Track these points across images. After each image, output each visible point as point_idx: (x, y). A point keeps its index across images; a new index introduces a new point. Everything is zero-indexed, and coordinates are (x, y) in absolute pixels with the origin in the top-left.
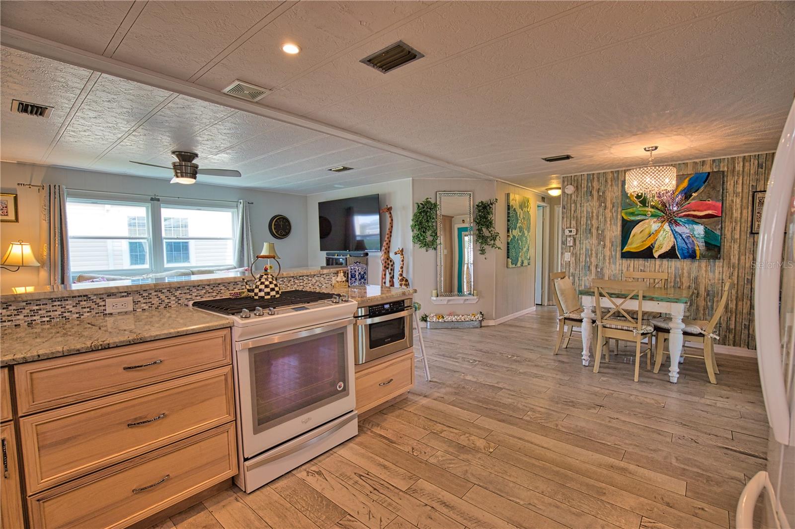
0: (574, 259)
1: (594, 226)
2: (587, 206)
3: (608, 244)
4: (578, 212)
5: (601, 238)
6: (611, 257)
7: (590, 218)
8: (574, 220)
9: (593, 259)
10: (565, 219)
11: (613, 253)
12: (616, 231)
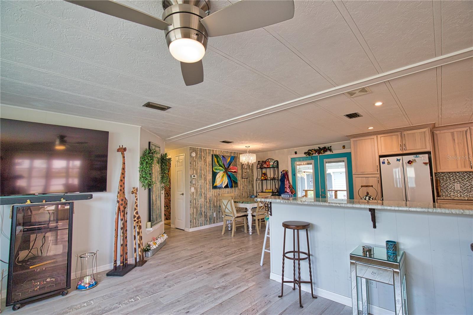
0: (195, 190)
1: (203, 174)
2: (200, 164)
3: (208, 183)
4: (197, 166)
5: (205, 179)
6: (209, 188)
7: (201, 170)
8: (195, 170)
9: (203, 190)
10: (191, 170)
11: (210, 187)
12: (210, 177)
